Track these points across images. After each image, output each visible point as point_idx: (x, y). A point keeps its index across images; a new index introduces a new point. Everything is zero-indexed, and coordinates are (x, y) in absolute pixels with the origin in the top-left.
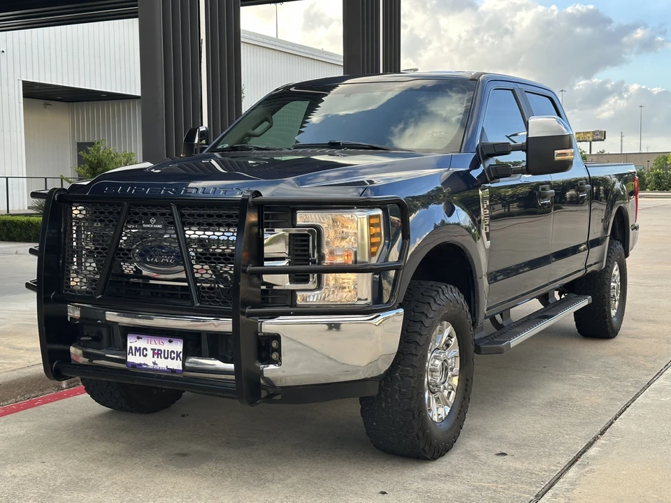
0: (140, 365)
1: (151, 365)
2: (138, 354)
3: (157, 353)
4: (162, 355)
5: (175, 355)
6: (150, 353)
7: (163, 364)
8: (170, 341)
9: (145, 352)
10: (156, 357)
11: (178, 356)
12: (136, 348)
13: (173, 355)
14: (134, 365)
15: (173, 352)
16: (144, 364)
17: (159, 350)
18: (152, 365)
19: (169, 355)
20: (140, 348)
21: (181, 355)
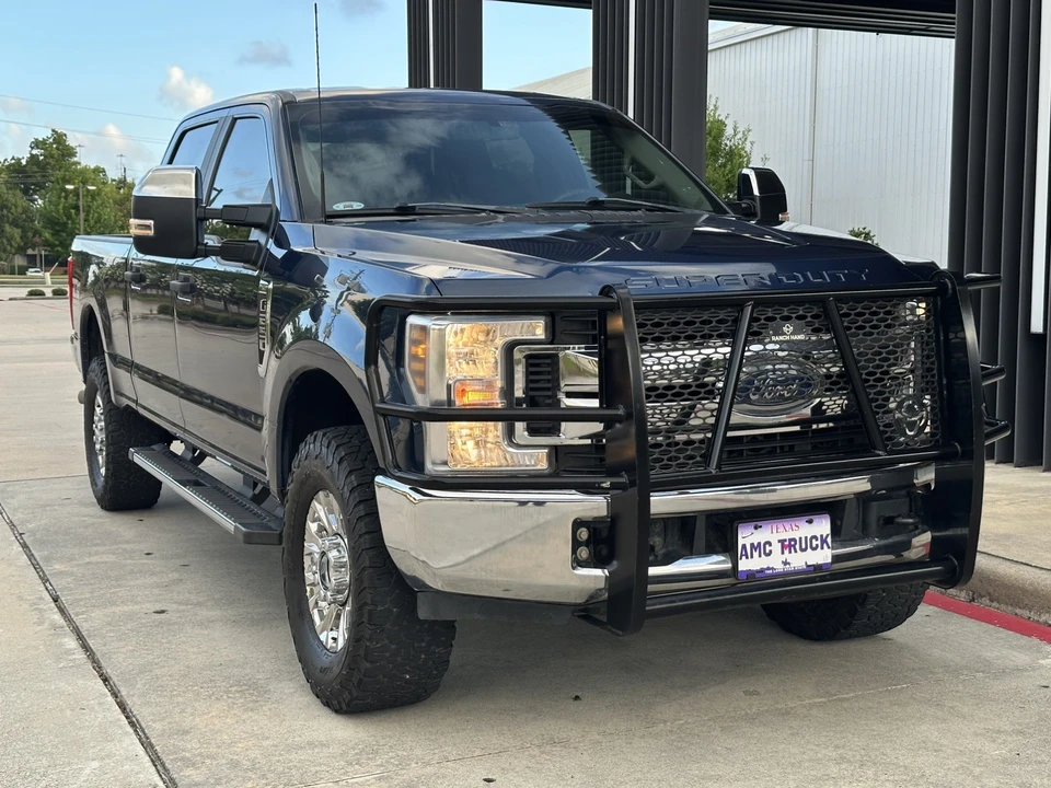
0: (762, 571)
1: (779, 567)
2: (756, 554)
3: (788, 545)
4: (797, 547)
5: (819, 542)
6: (776, 547)
7: (799, 561)
8: (810, 522)
9: (768, 548)
10: (786, 551)
11: (824, 541)
12: (752, 545)
13: (814, 543)
14: (751, 575)
15: (815, 537)
16: (768, 569)
17: (791, 540)
18: (782, 566)
19: (809, 544)
20: (759, 544)
21: (829, 540)
